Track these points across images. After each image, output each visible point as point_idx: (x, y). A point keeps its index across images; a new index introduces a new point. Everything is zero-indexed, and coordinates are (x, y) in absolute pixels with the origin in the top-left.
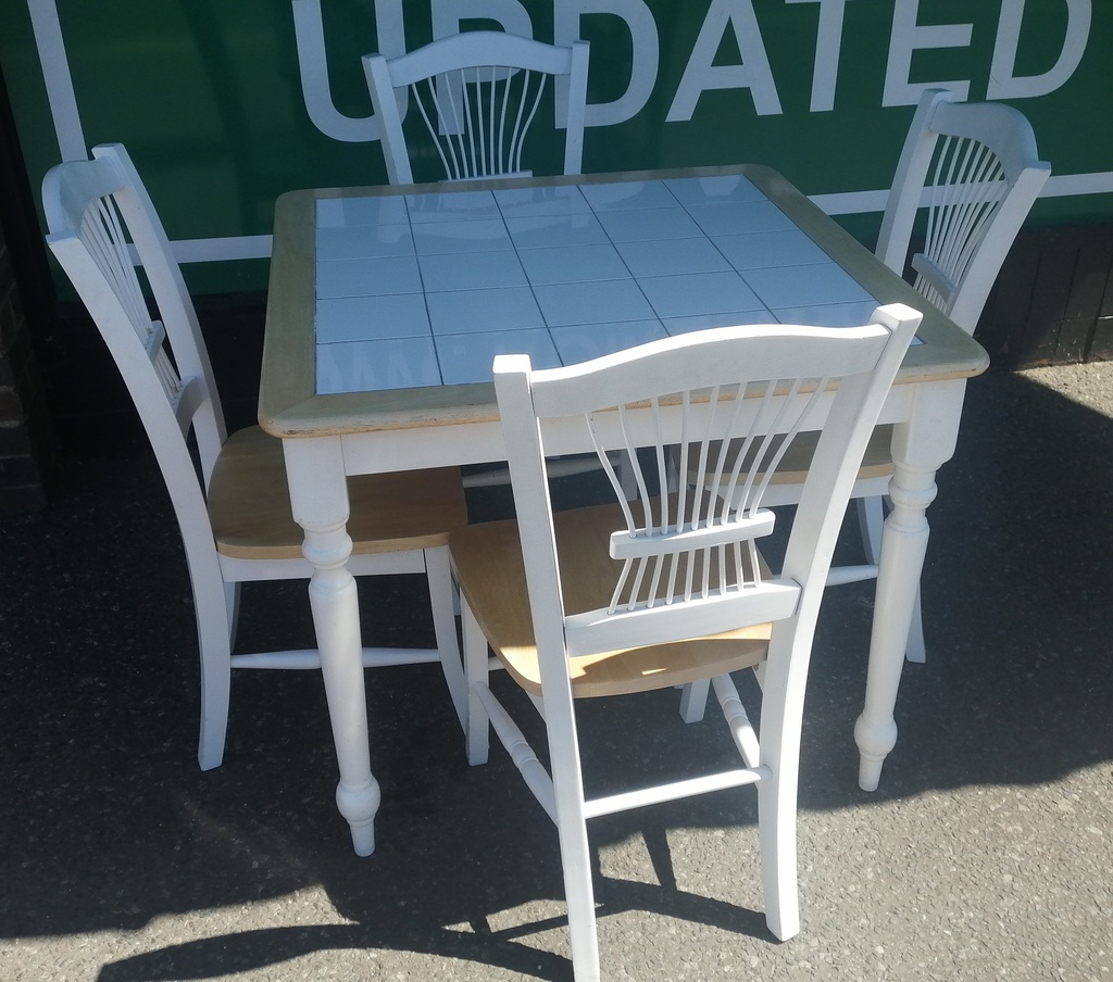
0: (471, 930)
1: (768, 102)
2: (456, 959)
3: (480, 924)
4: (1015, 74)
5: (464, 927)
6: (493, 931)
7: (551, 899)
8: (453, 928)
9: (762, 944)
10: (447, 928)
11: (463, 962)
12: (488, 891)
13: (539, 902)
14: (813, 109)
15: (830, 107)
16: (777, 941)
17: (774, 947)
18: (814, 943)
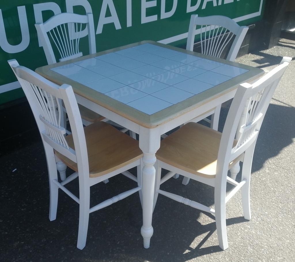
0: (189, 251)
1: (118, 26)
2: (193, 259)
3: (190, 249)
4: (165, 12)
5: (187, 251)
6: (194, 248)
7: (199, 235)
8: (185, 253)
9: (246, 223)
10: (184, 253)
11: (195, 259)
12: (184, 241)
13: (197, 237)
14: (127, 27)
15: (131, 25)
16: (248, 221)
17: (249, 222)
18: (255, 218)
